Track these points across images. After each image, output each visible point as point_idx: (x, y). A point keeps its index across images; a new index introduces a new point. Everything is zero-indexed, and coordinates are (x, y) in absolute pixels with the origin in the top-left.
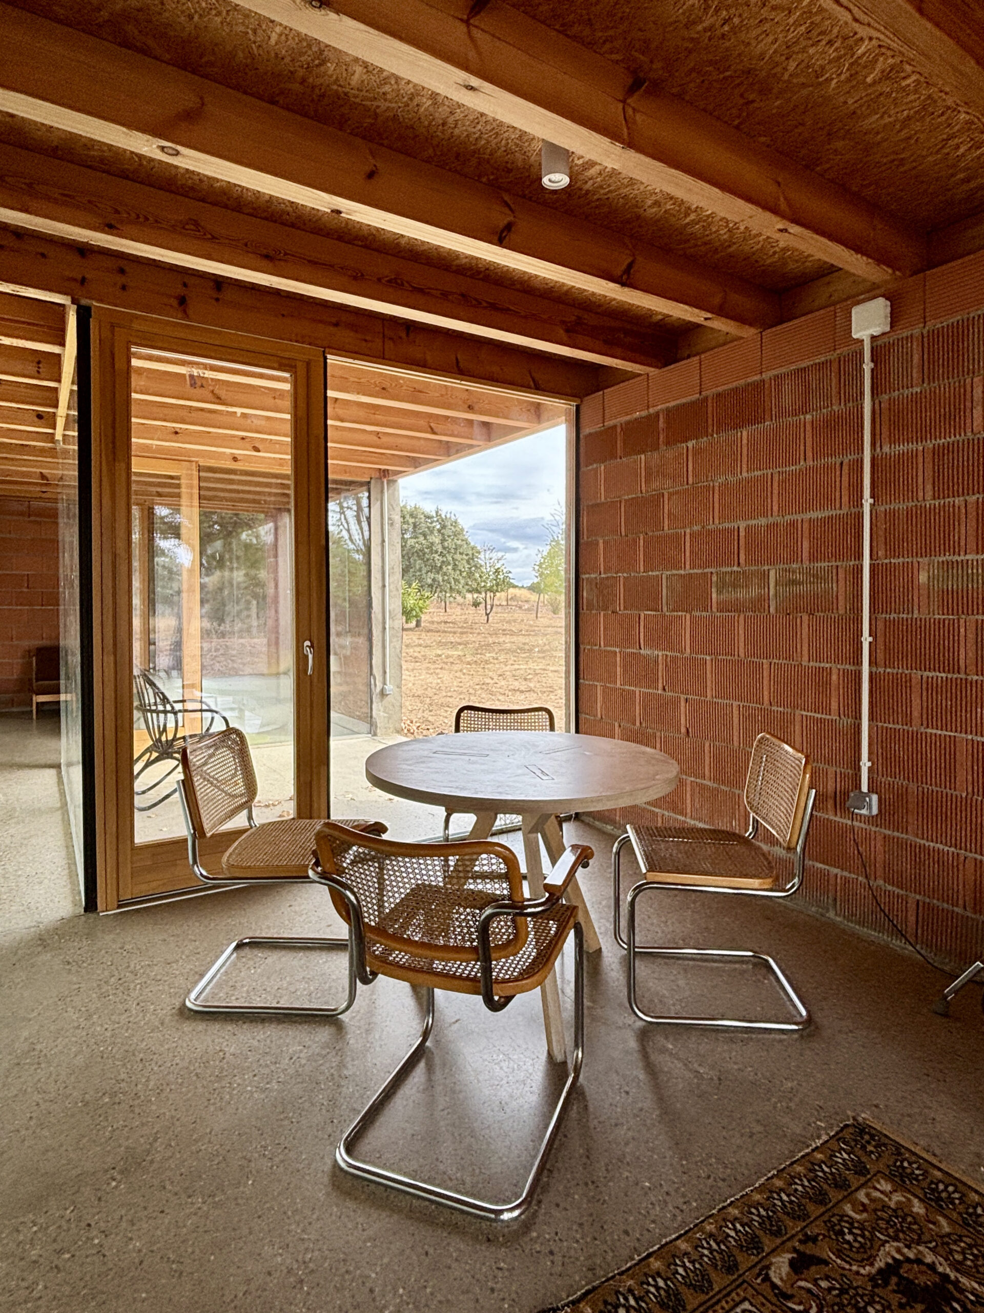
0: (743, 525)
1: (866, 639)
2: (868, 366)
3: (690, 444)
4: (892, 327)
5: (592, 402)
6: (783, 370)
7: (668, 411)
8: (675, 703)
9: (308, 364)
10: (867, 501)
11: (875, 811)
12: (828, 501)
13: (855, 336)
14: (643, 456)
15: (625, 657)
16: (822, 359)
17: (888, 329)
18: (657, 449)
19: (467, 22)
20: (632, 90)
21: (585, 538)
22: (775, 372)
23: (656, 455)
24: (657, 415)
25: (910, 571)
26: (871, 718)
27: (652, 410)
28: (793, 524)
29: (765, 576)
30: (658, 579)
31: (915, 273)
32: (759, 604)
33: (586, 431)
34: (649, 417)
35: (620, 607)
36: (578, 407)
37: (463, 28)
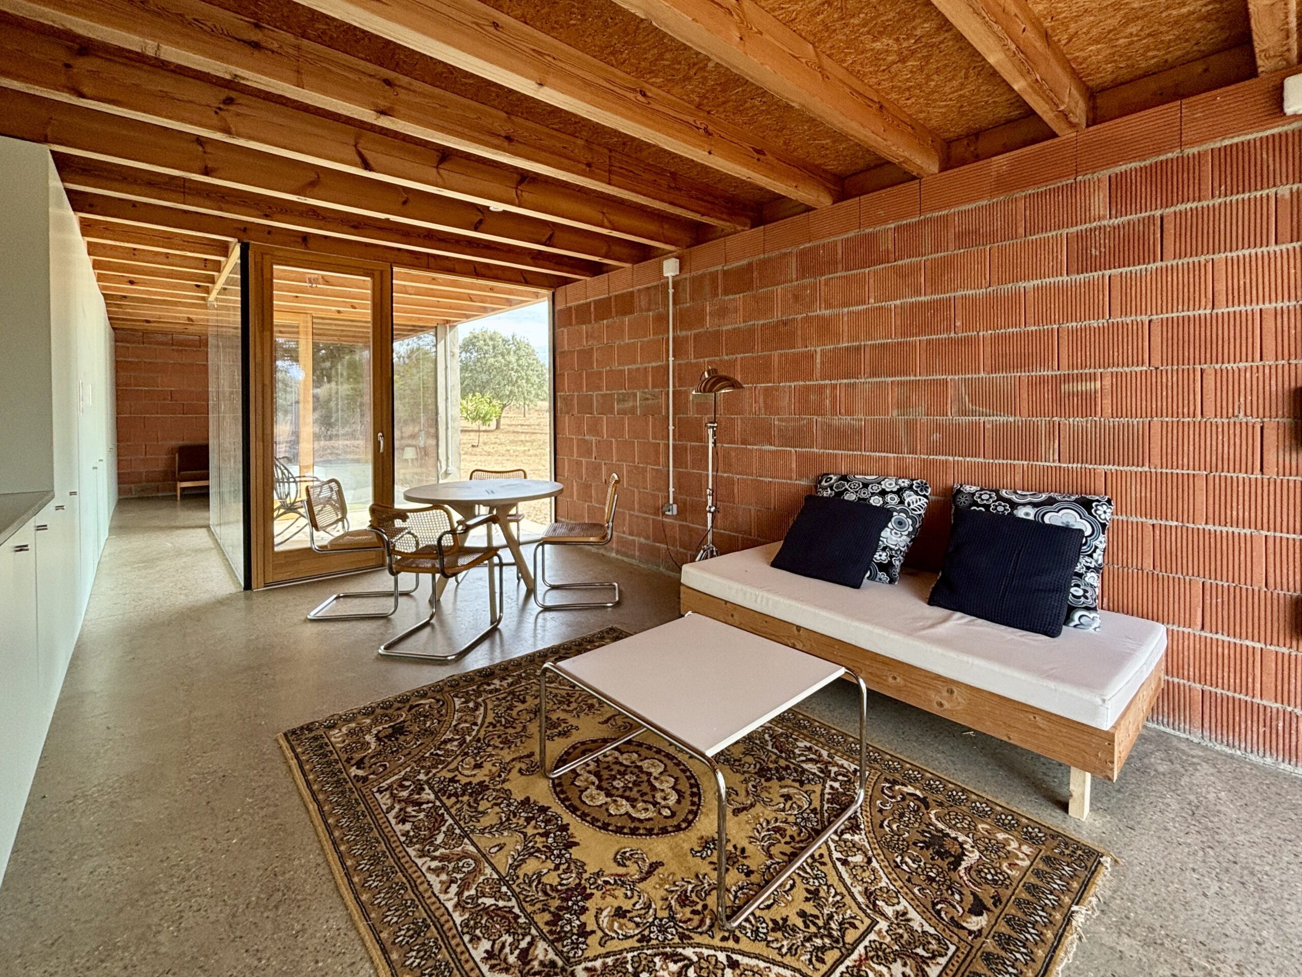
0: (626, 368)
1: (671, 428)
2: (671, 291)
3: (605, 322)
4: (680, 272)
5: (560, 291)
6: (641, 287)
7: (595, 301)
8: (600, 465)
9: (382, 272)
10: (671, 359)
11: (675, 512)
12: (658, 358)
13: (665, 275)
14: (584, 326)
15: (578, 440)
16: (655, 284)
17: (678, 273)
18: (590, 322)
19: (437, 167)
20: (520, 182)
21: (558, 372)
22: (638, 287)
23: (589, 326)
24: (590, 303)
25: (687, 393)
26: (674, 467)
27: (588, 300)
28: (646, 368)
29: (635, 395)
30: (592, 395)
31: (688, 247)
32: (633, 410)
33: (558, 308)
34: (586, 304)
35: (575, 412)
36: (554, 294)
37: (435, 170)
